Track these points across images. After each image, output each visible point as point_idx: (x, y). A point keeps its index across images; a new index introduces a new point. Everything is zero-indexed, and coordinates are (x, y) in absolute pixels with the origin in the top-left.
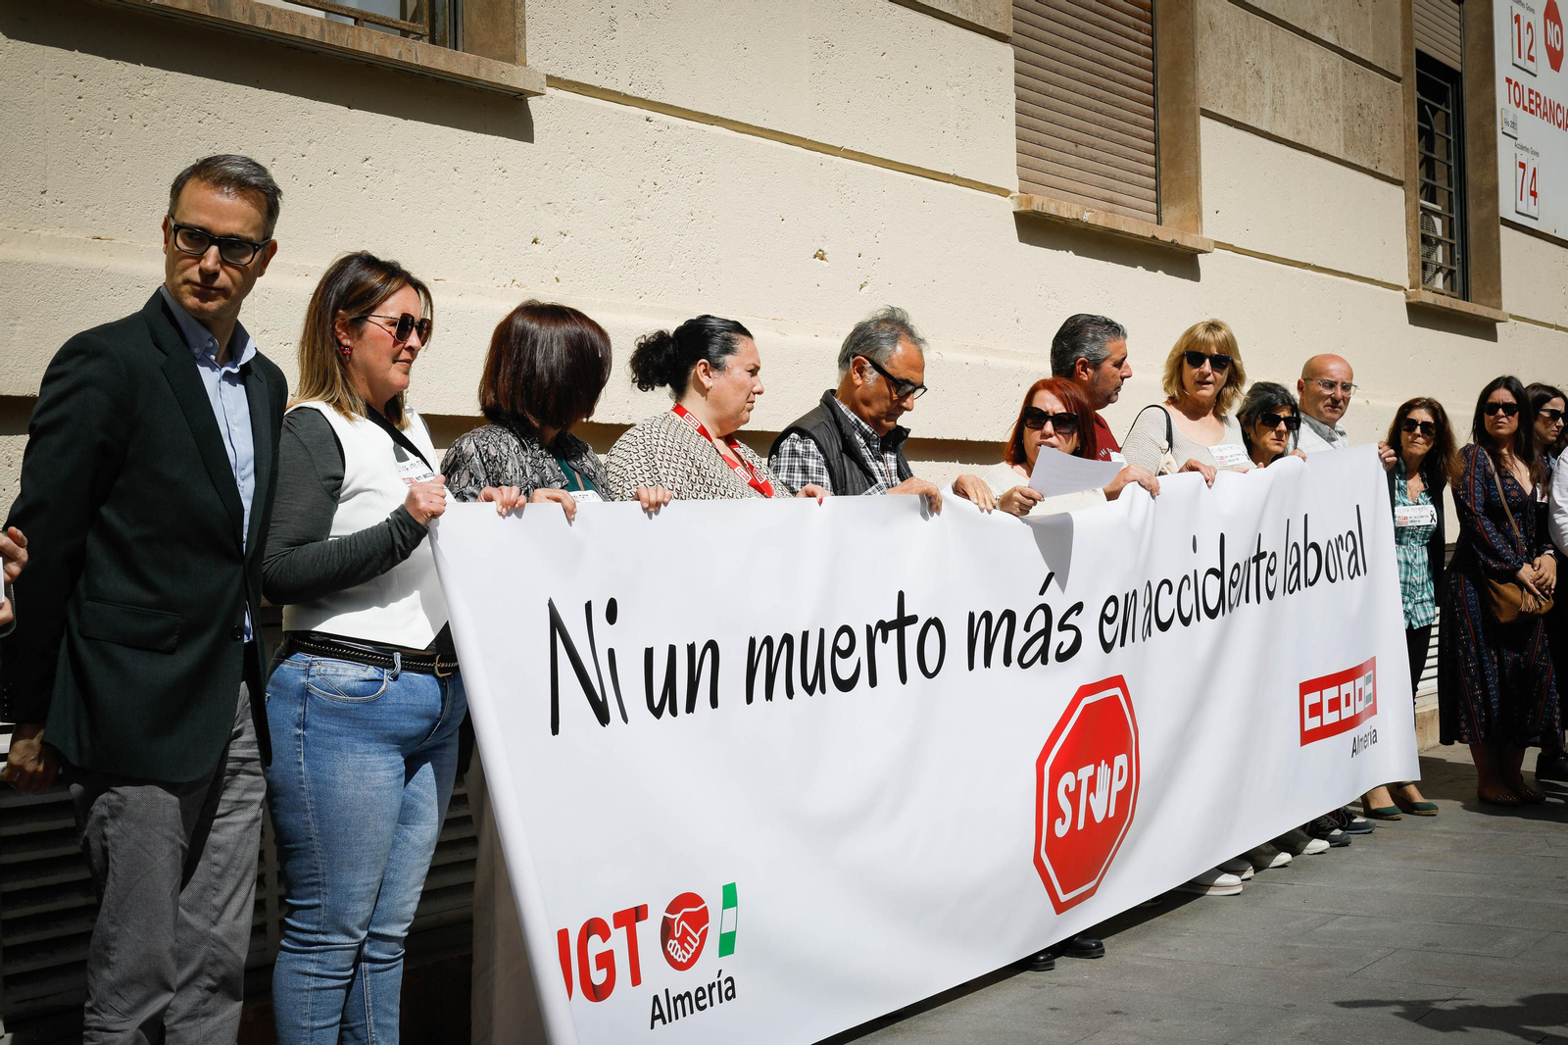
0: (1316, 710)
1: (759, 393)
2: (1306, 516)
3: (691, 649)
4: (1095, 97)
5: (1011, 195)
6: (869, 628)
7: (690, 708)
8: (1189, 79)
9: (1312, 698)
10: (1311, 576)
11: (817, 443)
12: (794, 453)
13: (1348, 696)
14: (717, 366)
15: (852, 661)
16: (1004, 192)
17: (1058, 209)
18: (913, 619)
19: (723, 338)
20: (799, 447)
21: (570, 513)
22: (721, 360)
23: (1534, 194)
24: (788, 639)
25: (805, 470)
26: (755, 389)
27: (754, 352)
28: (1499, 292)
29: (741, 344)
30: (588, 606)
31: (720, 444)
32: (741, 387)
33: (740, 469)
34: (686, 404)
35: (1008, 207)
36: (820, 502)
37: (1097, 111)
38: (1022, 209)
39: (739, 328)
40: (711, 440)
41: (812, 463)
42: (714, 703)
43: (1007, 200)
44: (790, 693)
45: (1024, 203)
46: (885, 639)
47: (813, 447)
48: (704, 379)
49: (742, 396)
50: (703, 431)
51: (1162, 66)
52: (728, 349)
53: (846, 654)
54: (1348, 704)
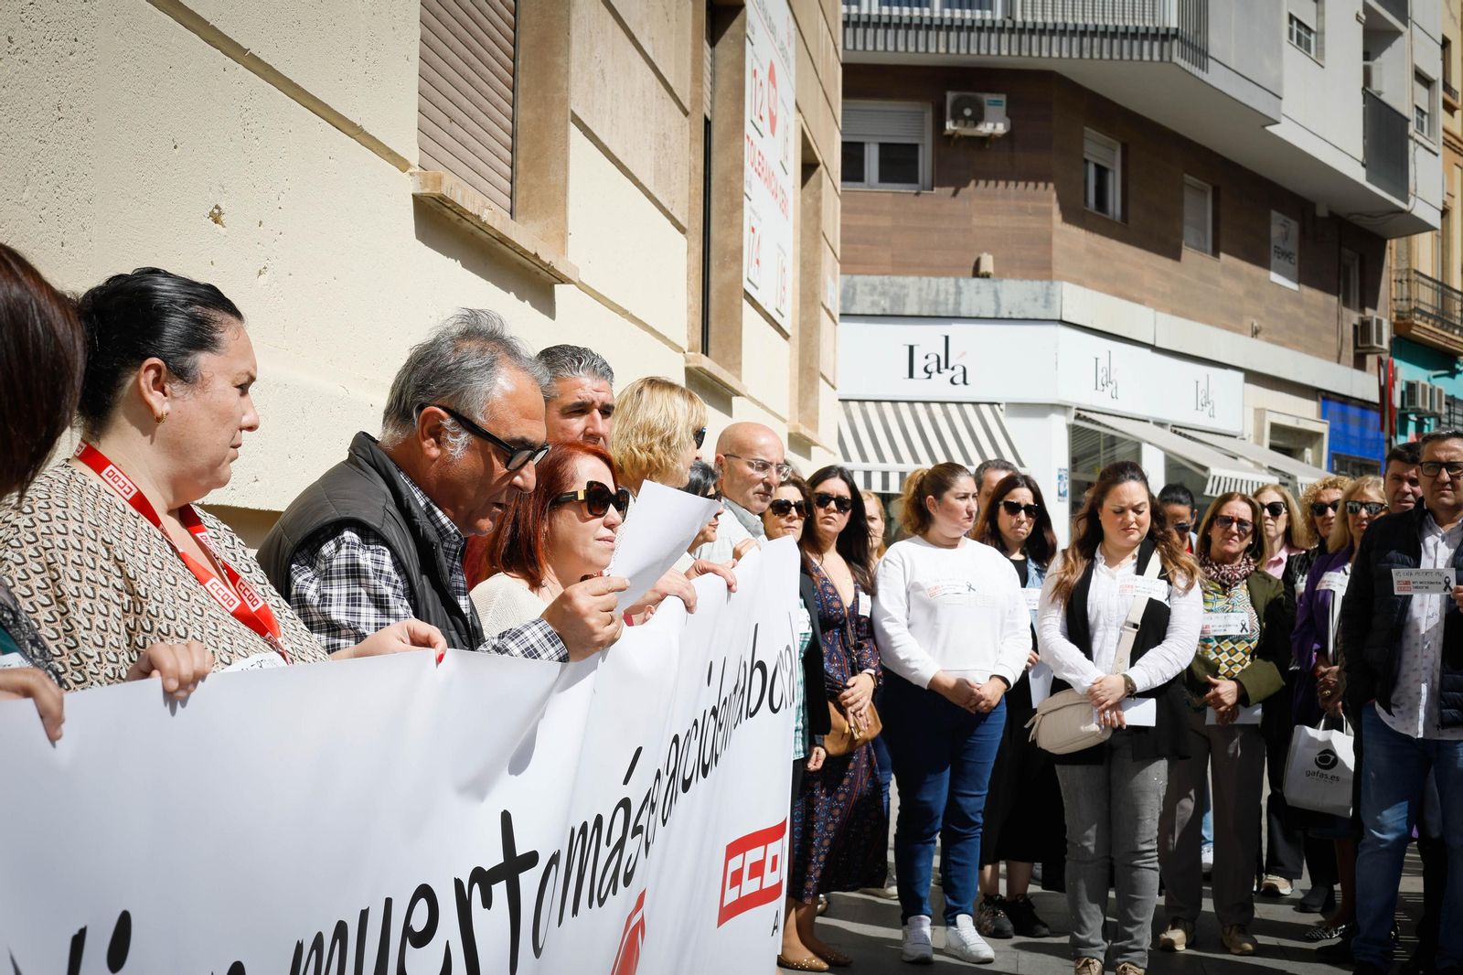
0: (737, 878)
1: (251, 428)
2: (757, 626)
4: (468, 63)
5: (410, 170)
6: (458, 883)
10: (753, 706)
11: (394, 555)
13: (775, 858)
14: (182, 374)
16: (403, 164)
17: (463, 199)
18: (531, 859)
19: (192, 317)
21: (51, 719)
22: (189, 362)
23: (758, 262)
26: (246, 420)
28: (740, 363)
29: (227, 333)
31: (172, 525)
32: (224, 417)
33: (215, 583)
34: (107, 448)
35: (406, 187)
37: (469, 82)
38: (427, 191)
39: (215, 298)
40: (156, 522)
43: (406, 176)
45: (430, 183)
46: (487, 902)
47: (388, 561)
48: (155, 398)
49: (223, 437)
50: (140, 503)
51: (526, 40)
52: (201, 338)
53: (422, 939)
54: (774, 868)
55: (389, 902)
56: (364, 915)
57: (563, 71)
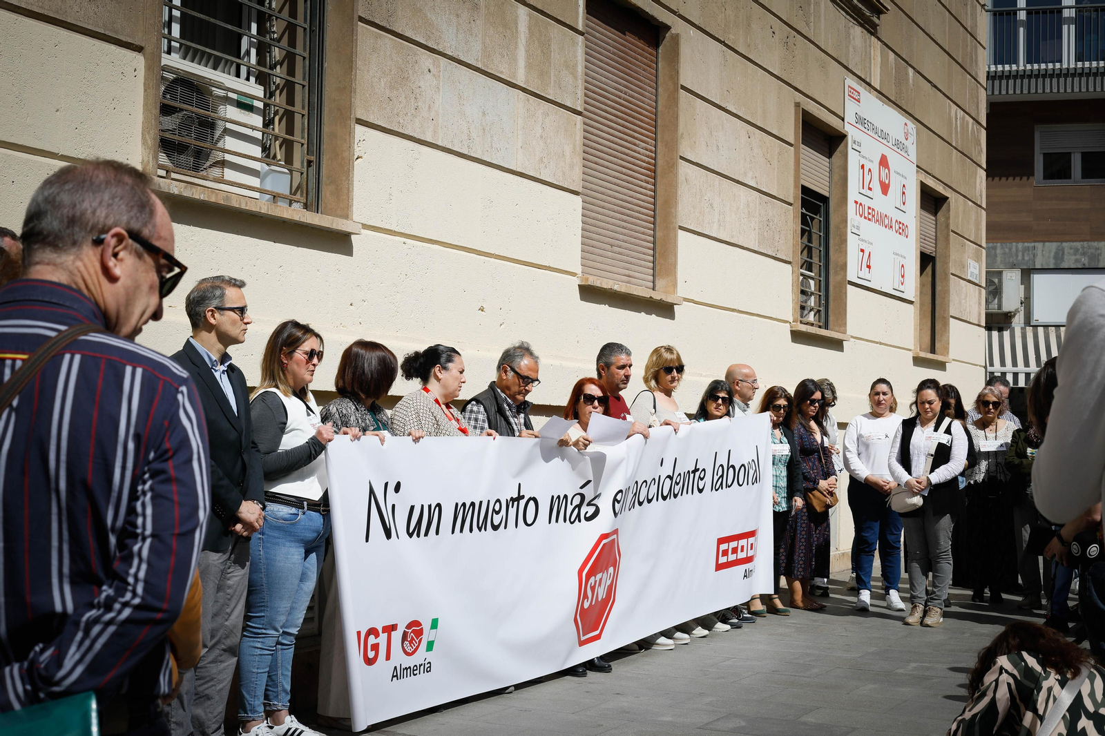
0: (725, 553)
1: (464, 382)
3: (430, 506)
4: (623, 221)
5: (578, 276)
7: (426, 534)
8: (673, 210)
9: (723, 547)
10: (729, 482)
11: (484, 407)
12: (471, 411)
13: (742, 547)
14: (445, 368)
15: (499, 516)
16: (573, 274)
17: (601, 284)
19: (447, 355)
20: (475, 408)
21: (382, 441)
22: (447, 365)
23: (869, 267)
24: (473, 504)
25: (476, 420)
26: (462, 381)
27: (462, 363)
28: (846, 324)
29: (456, 358)
30: (386, 484)
31: (444, 407)
32: (457, 378)
33: (453, 421)
34: (429, 386)
35: (575, 282)
36: (494, 439)
37: (623, 228)
38: (583, 283)
39: (453, 350)
40: (440, 406)
41: (481, 417)
42: (437, 533)
43: (575, 278)
44: (471, 530)
45: (584, 280)
46: (513, 506)
47: (482, 409)
48: (439, 374)
49: (456, 384)
50: (437, 401)
51: (659, 203)
52: (449, 360)
53: (498, 513)
54: (742, 551)
55: (489, 501)
56: (481, 502)
57: (674, 215)
